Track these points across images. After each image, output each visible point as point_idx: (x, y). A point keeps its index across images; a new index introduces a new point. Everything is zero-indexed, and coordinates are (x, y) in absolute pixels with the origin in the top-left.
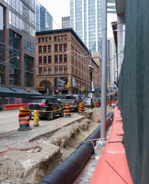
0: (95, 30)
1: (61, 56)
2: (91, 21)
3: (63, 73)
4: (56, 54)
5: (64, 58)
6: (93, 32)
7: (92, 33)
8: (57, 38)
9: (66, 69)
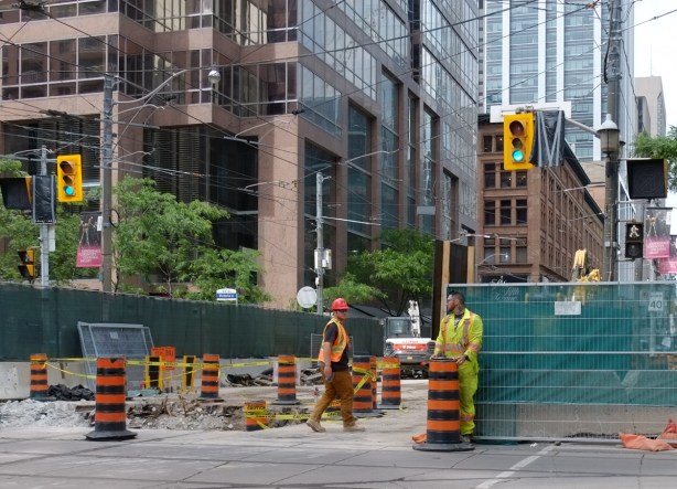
0: (592, 65)
1: (506, 203)
2: (576, 29)
3: (513, 261)
4: (489, 194)
5: (517, 210)
6: (582, 72)
7: (579, 77)
8: (494, 140)
9: (522, 248)
